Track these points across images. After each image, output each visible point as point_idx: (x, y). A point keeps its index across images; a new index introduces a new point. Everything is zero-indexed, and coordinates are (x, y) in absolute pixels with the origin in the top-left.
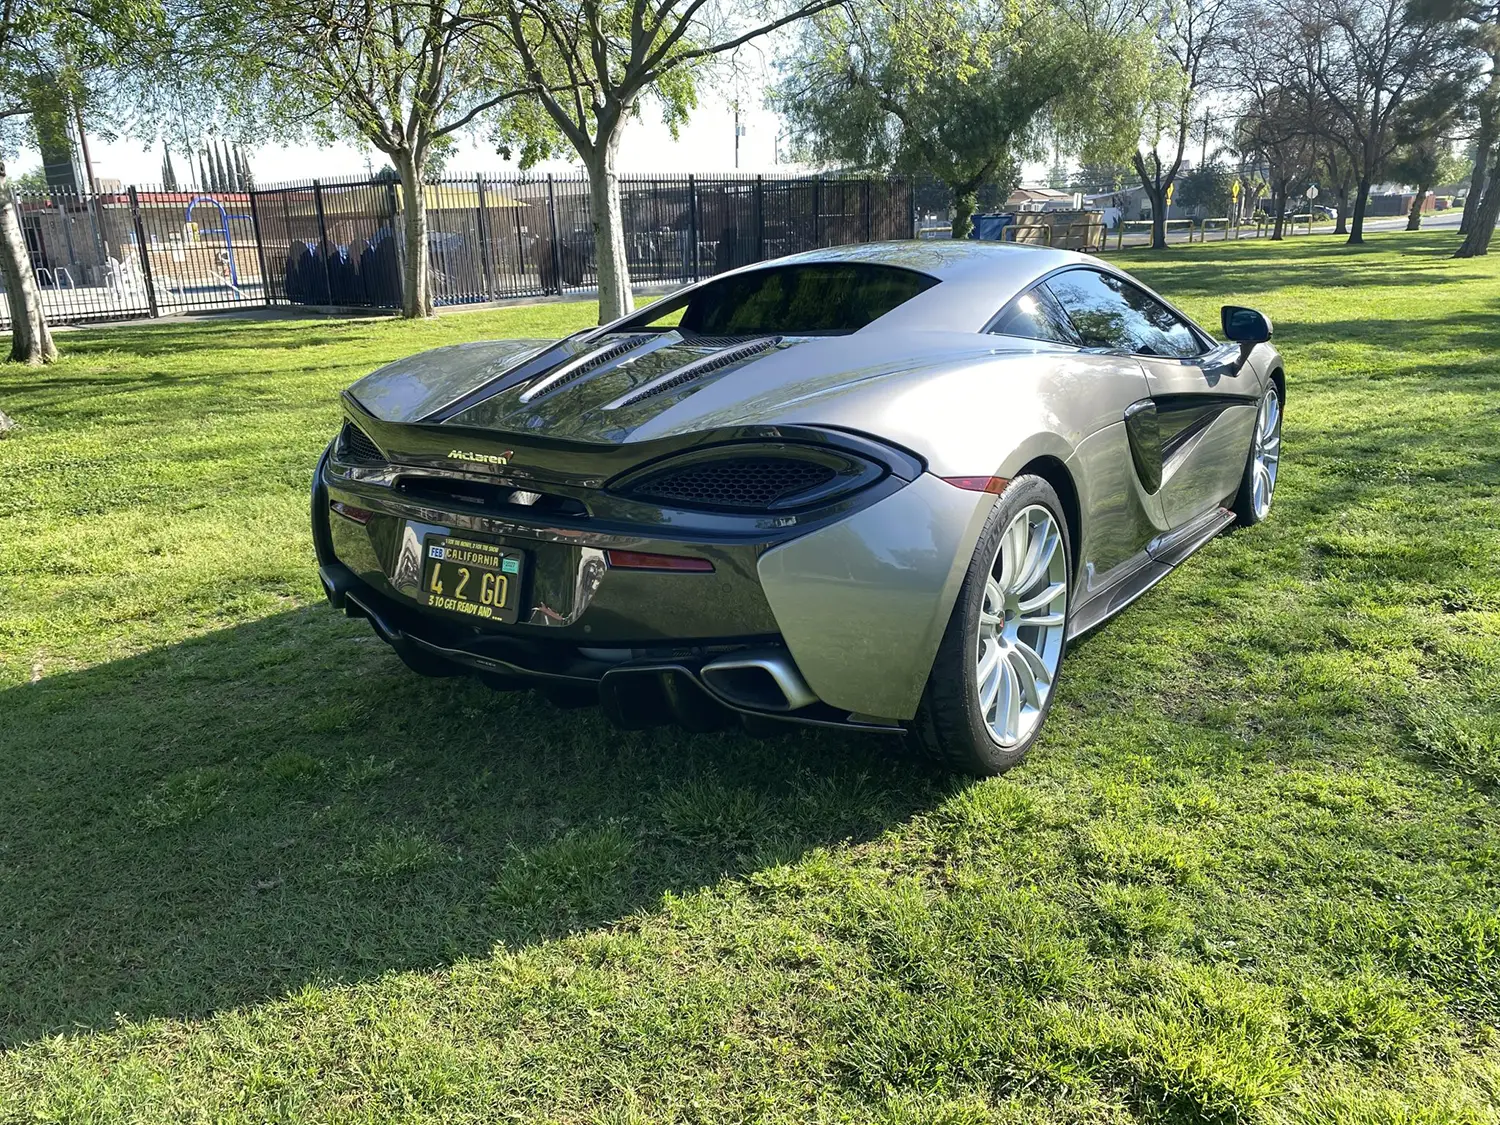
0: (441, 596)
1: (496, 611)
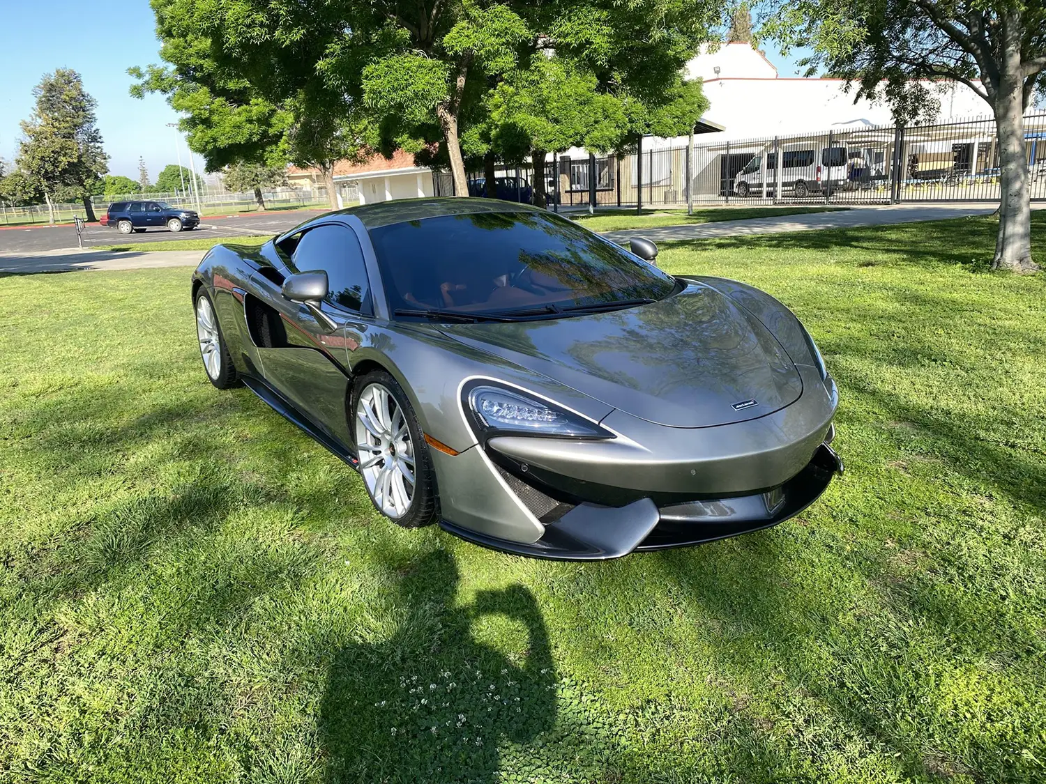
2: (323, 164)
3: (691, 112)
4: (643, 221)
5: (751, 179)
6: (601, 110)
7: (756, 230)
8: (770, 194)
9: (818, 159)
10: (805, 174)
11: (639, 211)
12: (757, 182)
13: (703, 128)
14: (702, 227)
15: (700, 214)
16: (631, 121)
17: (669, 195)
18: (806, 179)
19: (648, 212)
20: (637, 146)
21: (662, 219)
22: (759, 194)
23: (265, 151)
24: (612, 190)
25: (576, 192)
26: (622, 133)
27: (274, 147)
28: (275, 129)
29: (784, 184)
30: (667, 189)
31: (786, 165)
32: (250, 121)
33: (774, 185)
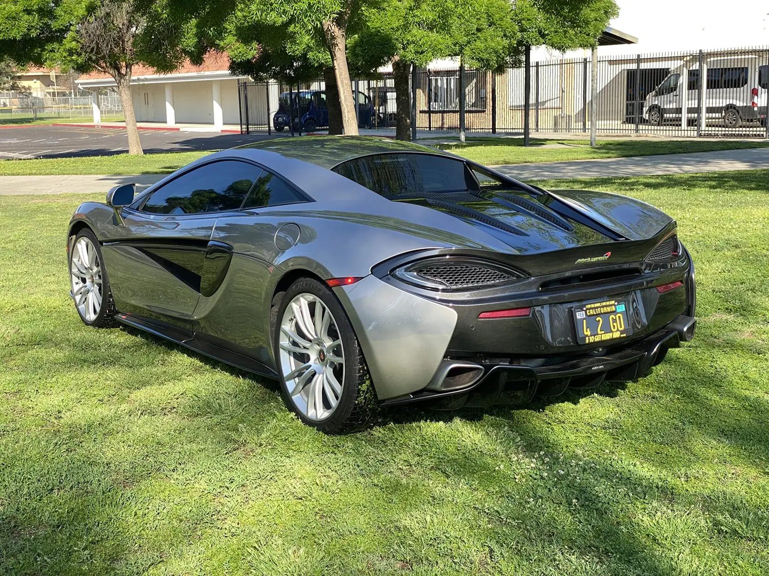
0: (591, 336)
1: (622, 332)
2: (117, 68)
3: (596, 20)
4: (534, 153)
5: (667, 102)
6: (485, 16)
7: (687, 168)
8: (691, 122)
9: (753, 79)
10: (737, 98)
11: (526, 141)
12: (673, 106)
13: (610, 39)
14: (617, 163)
15: (607, 147)
16: (523, 30)
17: (560, 120)
18: (739, 104)
19: (538, 142)
20: (523, 58)
21: (557, 152)
22: (677, 122)
23: (44, 50)
24: (484, 111)
25: (436, 112)
26: (510, 44)
27: (56, 45)
28: (60, 22)
29: (710, 110)
30: (558, 113)
31: (712, 85)
32: (28, 12)
33: (697, 110)
